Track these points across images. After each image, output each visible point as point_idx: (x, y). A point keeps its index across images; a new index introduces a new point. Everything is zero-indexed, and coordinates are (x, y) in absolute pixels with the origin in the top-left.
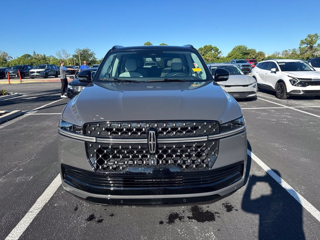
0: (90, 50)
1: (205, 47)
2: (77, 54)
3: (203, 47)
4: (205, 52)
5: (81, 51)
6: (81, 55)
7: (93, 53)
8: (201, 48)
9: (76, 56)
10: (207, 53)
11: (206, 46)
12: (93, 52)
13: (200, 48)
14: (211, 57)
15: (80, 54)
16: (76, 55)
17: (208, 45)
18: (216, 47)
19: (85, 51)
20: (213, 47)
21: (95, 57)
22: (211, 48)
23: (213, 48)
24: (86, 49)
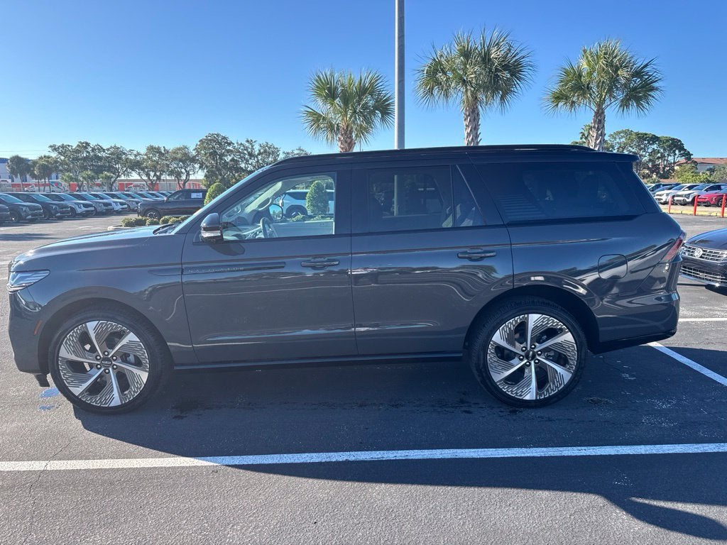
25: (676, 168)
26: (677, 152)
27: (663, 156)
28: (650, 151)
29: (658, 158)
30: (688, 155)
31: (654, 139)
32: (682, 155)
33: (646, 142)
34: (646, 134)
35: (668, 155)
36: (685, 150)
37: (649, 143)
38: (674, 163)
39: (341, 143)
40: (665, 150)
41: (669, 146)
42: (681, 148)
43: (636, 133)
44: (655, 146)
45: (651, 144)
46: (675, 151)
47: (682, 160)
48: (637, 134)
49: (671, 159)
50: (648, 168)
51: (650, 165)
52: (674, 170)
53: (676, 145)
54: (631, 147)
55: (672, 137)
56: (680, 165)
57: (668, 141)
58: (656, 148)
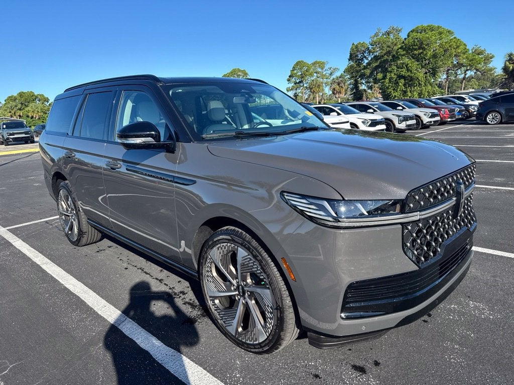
1: (21, 95)
3: (15, 95)
4: (22, 104)
8: (12, 97)
10: (27, 106)
11: (22, 92)
13: (10, 97)
14: (38, 112)
17: (25, 91)
18: (43, 95)
20: (36, 94)
22: (34, 97)
23: (36, 97)
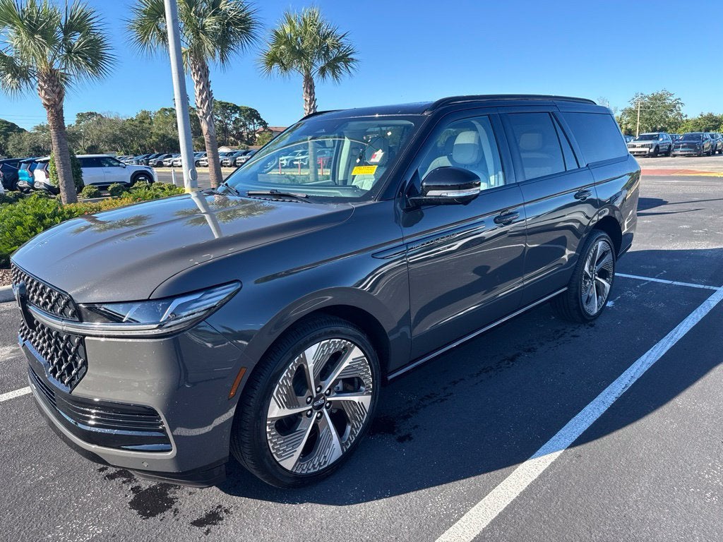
0: (671, 95)
2: (633, 107)
5: (647, 99)
6: (645, 108)
7: (678, 103)
9: (631, 112)
12: (679, 99)
15: (641, 107)
16: (631, 109)
19: (657, 98)
21: (681, 112)
24: (660, 93)
25: (257, 135)
26: (255, 121)
27: (244, 125)
28: (233, 119)
29: (241, 126)
30: (264, 124)
31: (235, 108)
32: (260, 124)
33: (229, 111)
34: (228, 104)
35: (250, 124)
36: (261, 119)
37: (231, 112)
38: (255, 131)
39: (46, 93)
40: (245, 119)
41: (248, 116)
42: (258, 118)
43: (219, 102)
44: (237, 115)
45: (234, 113)
46: (253, 120)
47: (261, 128)
48: (221, 103)
49: (251, 127)
50: (234, 136)
51: (235, 132)
52: (255, 137)
53: (253, 115)
54: (217, 115)
55: (250, 107)
56: (260, 133)
57: (247, 111)
58: (238, 117)
